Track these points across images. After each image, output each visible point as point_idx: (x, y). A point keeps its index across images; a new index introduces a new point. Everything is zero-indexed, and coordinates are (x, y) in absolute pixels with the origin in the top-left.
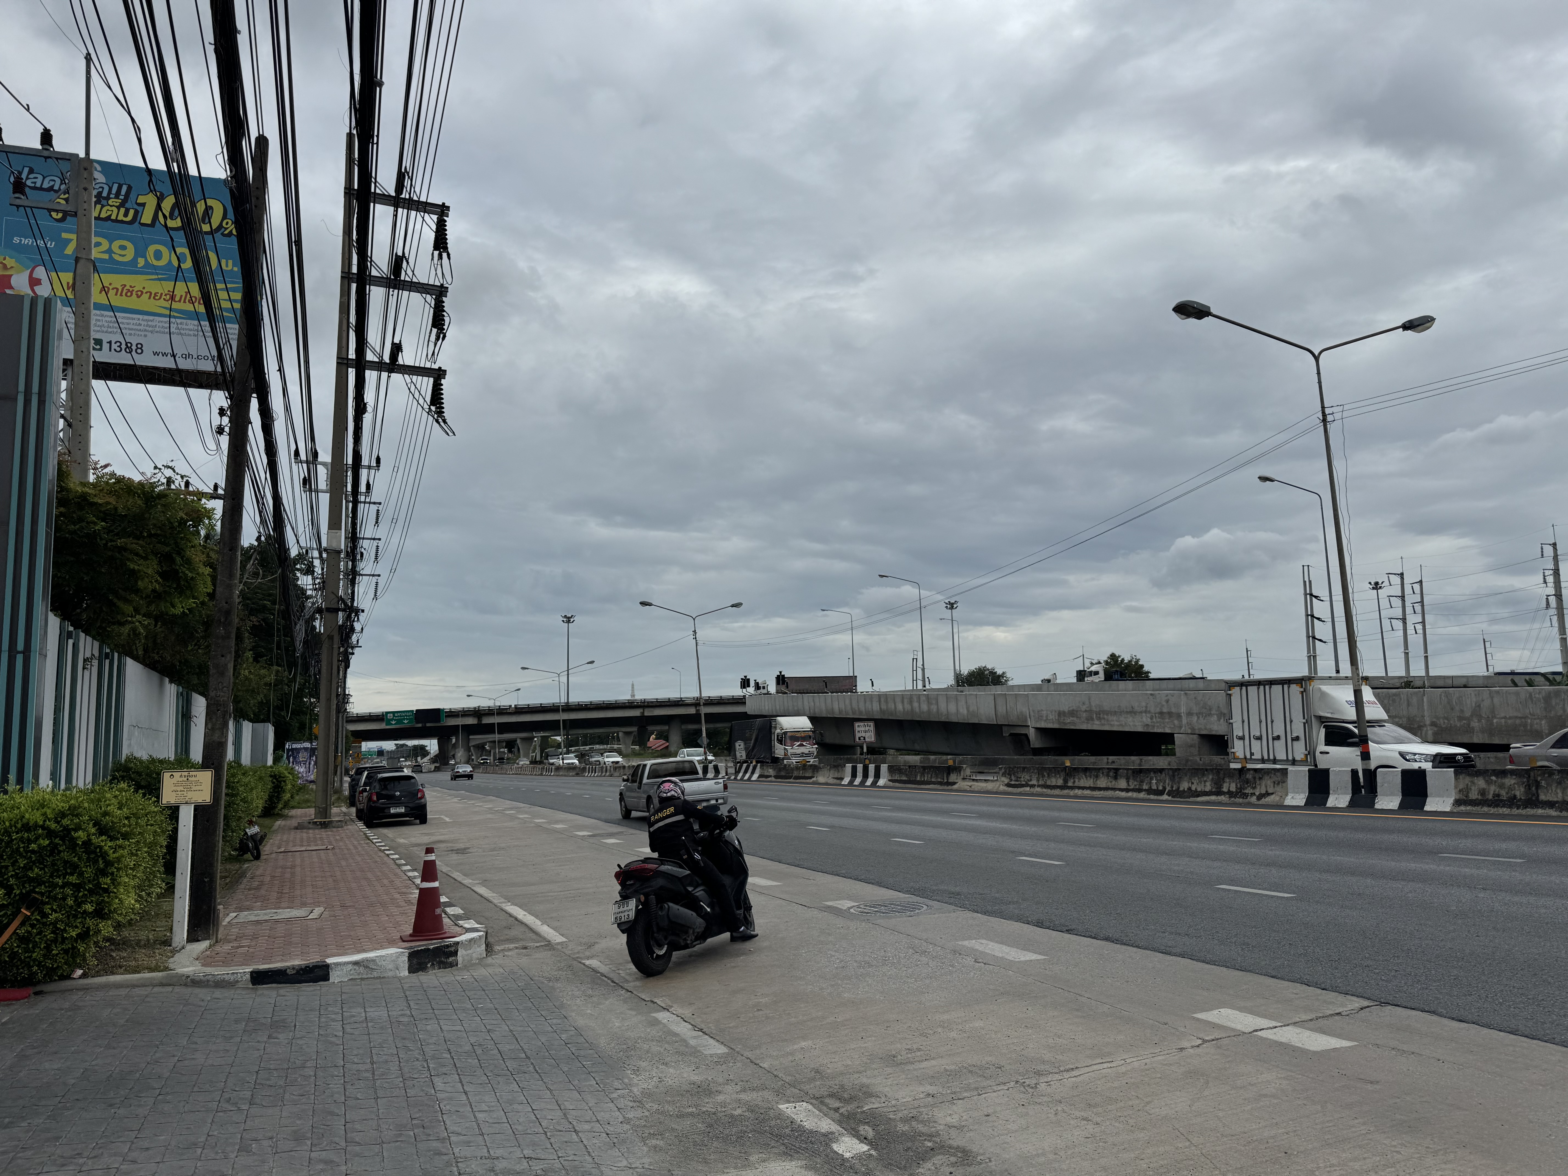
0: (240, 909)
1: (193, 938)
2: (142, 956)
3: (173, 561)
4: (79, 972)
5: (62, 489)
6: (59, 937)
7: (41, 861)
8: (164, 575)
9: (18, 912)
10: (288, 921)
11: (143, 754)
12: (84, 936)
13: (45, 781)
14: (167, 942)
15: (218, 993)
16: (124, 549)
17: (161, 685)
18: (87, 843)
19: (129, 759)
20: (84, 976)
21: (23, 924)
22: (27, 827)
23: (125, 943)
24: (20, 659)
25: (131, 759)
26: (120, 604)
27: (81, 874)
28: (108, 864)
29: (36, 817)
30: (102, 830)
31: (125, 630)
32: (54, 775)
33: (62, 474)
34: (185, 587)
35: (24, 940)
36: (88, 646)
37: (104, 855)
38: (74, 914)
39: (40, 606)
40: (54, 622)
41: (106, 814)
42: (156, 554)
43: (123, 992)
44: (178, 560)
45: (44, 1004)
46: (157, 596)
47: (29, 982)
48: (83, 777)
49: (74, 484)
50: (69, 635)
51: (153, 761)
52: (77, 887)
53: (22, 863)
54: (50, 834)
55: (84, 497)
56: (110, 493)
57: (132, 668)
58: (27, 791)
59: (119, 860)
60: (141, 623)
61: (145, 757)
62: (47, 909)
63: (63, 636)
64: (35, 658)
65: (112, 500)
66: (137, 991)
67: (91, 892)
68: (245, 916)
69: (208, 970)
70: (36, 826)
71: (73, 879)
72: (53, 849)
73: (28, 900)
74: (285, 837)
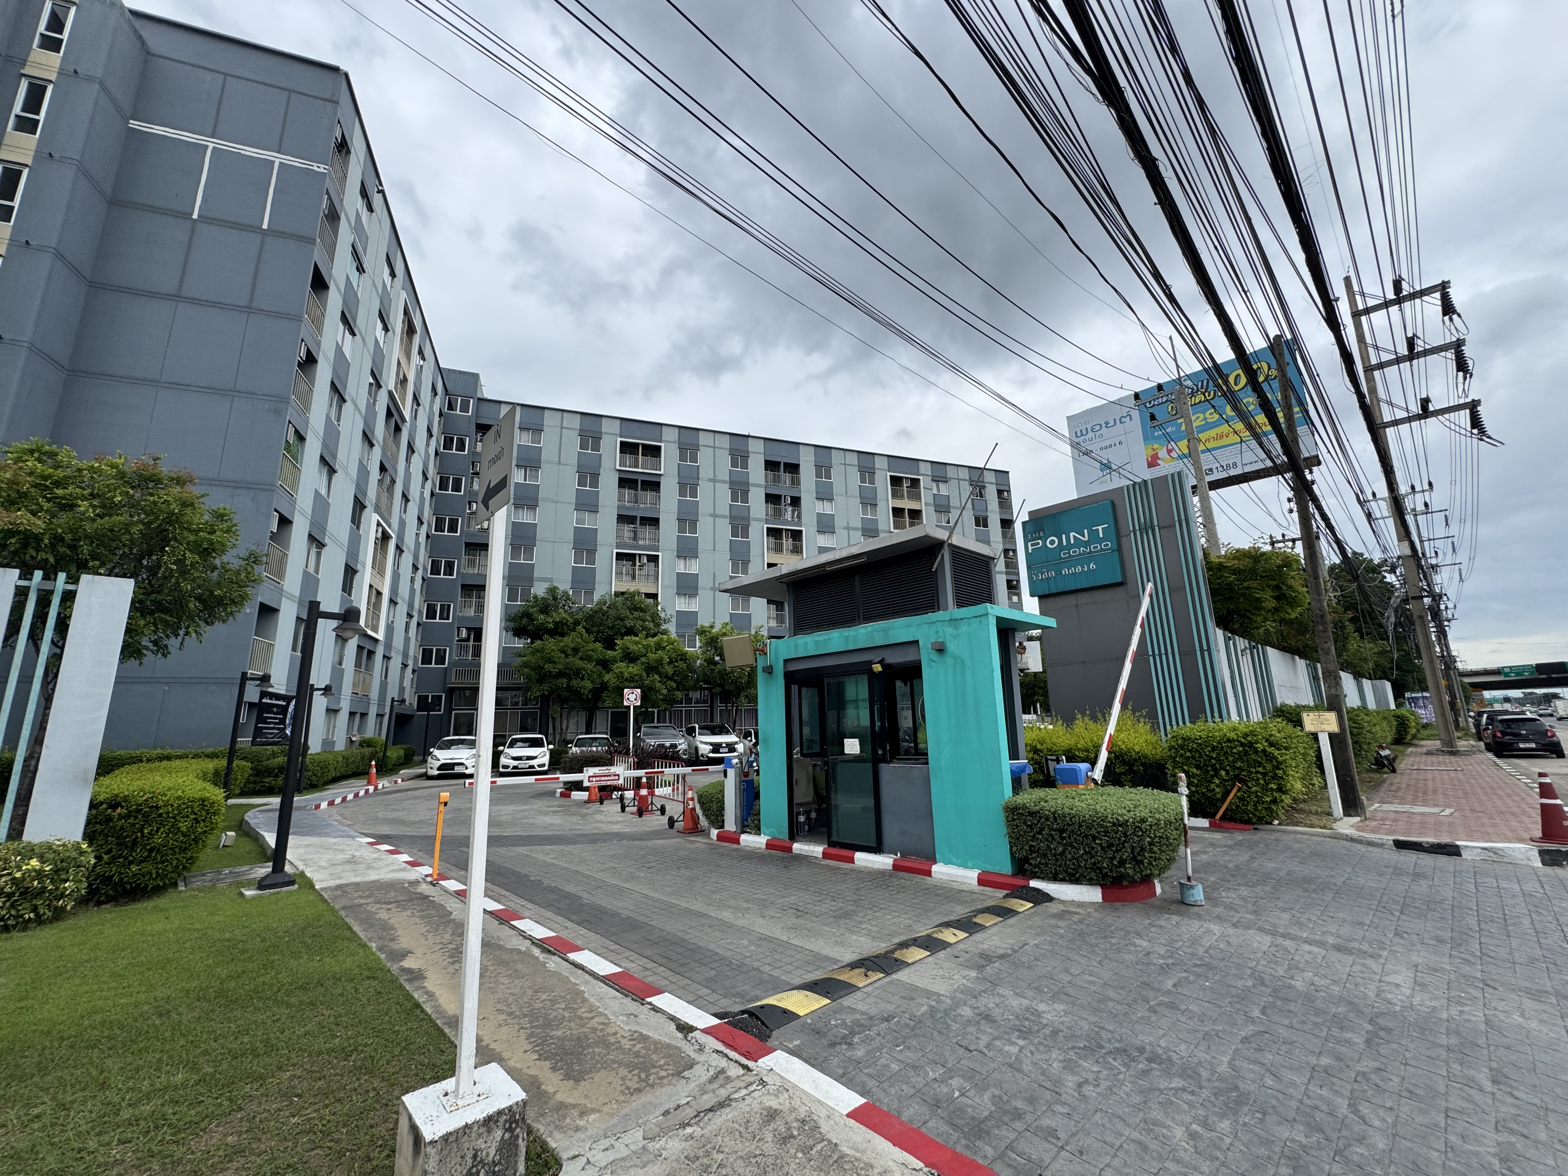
0: (1383, 802)
1: (1347, 813)
2: (1314, 819)
3: (1281, 588)
4: (1276, 822)
5: (1208, 563)
6: (1260, 801)
7: (1241, 759)
8: (1278, 598)
9: (1234, 785)
10: (1423, 814)
11: (1291, 702)
12: (1274, 801)
13: (1234, 717)
14: (1330, 814)
15: (1370, 849)
16: (1247, 588)
17: (1294, 660)
18: (1264, 751)
19: (1282, 705)
20: (1280, 824)
21: (1238, 791)
22: (1229, 740)
23: (1302, 811)
24: (1206, 653)
25: (1283, 705)
26: (1254, 618)
27: (1264, 767)
28: (1280, 763)
29: (1232, 735)
30: (1271, 745)
31: (1261, 631)
32: (1239, 714)
33: (1206, 555)
34: (1293, 602)
35: (1241, 799)
36: (1242, 643)
37: (1276, 758)
38: (1265, 789)
39: (1211, 624)
40: (1220, 633)
41: (1271, 735)
42: (1269, 586)
43: (1305, 837)
44: (1284, 587)
45: (1258, 836)
46: (1276, 610)
47: (1249, 822)
48: (1256, 715)
49: (1213, 558)
50: (1230, 639)
51: (1298, 706)
52: (1264, 775)
53: (1231, 759)
54: (1242, 744)
55: (1220, 564)
56: (1234, 559)
57: (1271, 652)
58: (1226, 722)
59: (1285, 761)
60: (1270, 625)
61: (1293, 704)
62: (1250, 784)
63: (1227, 640)
64: (1214, 653)
65: (1236, 562)
66: (1314, 838)
67: (1273, 778)
68: (1385, 807)
69: (1361, 834)
70: (1234, 740)
71: (1260, 769)
72: (1246, 753)
73: (1237, 778)
74: (1417, 759)
